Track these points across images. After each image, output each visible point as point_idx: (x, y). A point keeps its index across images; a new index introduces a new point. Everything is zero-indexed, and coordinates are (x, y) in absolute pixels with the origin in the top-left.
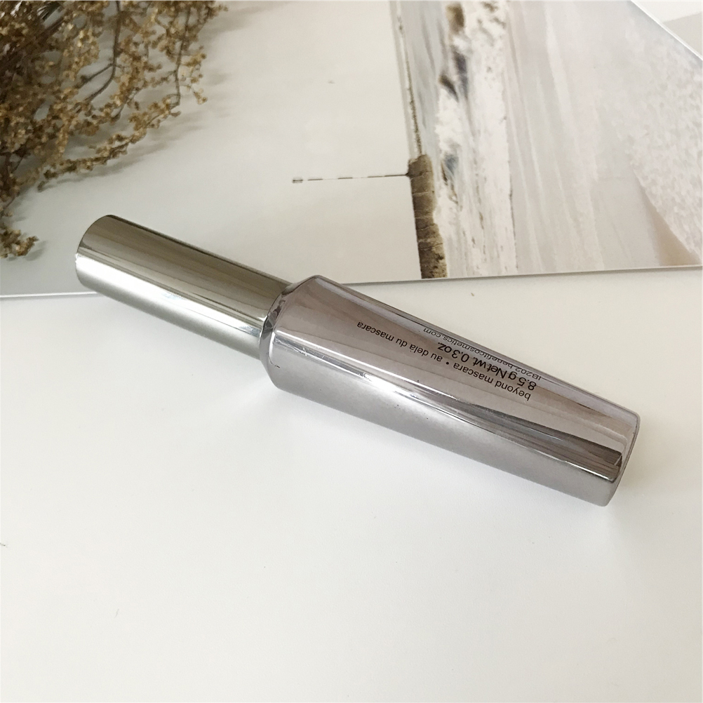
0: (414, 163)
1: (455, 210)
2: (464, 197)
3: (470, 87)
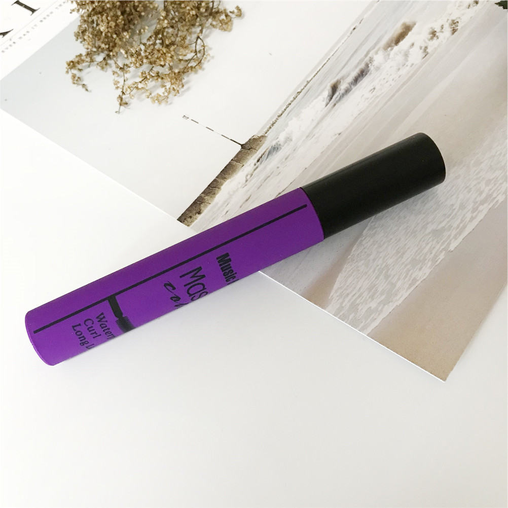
0: (254, 139)
1: (240, 186)
2: (255, 179)
3: (346, 97)
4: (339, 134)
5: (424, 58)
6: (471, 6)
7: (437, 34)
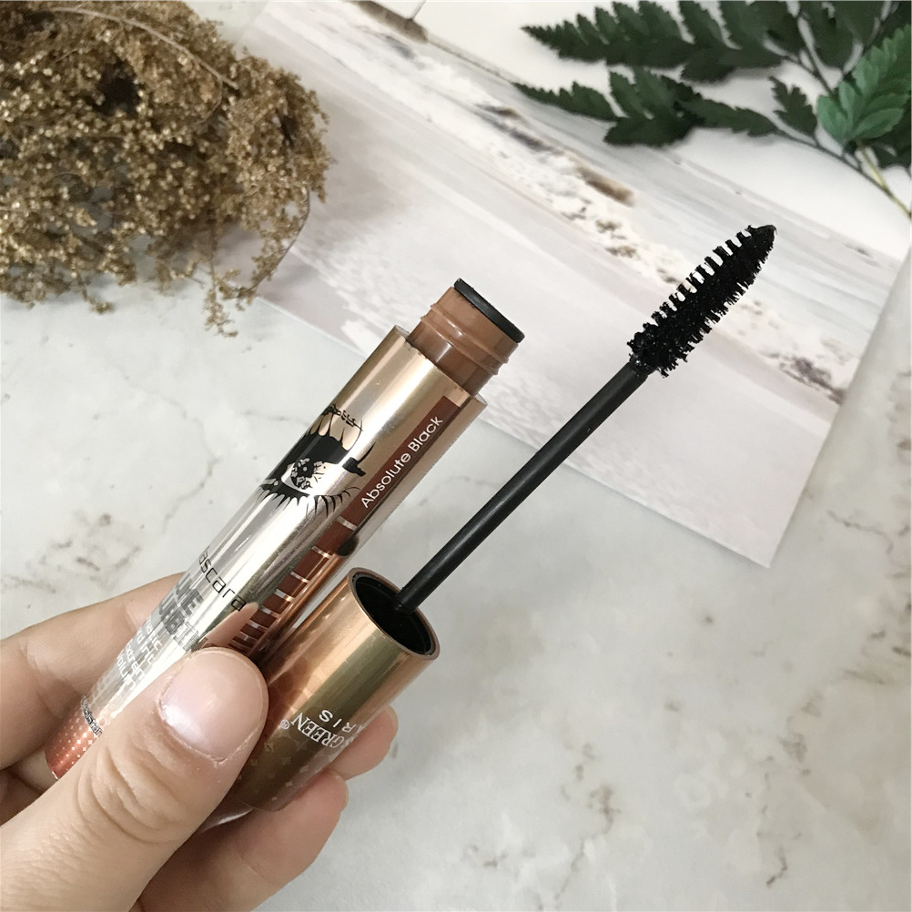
0: (422, 32)
1: (351, 21)
3: (490, 125)
4: (429, 120)
5: (564, 214)
6: (663, 274)
7: (608, 233)
